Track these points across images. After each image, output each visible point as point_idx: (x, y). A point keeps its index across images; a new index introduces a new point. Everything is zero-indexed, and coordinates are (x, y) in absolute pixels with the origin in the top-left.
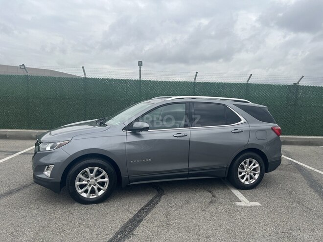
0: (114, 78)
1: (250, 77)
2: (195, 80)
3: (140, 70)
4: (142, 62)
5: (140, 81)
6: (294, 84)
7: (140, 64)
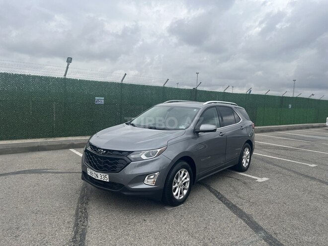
0: (32, 74)
1: (167, 81)
2: (122, 81)
3: (68, 68)
4: (71, 58)
5: (65, 79)
6: (194, 88)
7: (69, 60)
